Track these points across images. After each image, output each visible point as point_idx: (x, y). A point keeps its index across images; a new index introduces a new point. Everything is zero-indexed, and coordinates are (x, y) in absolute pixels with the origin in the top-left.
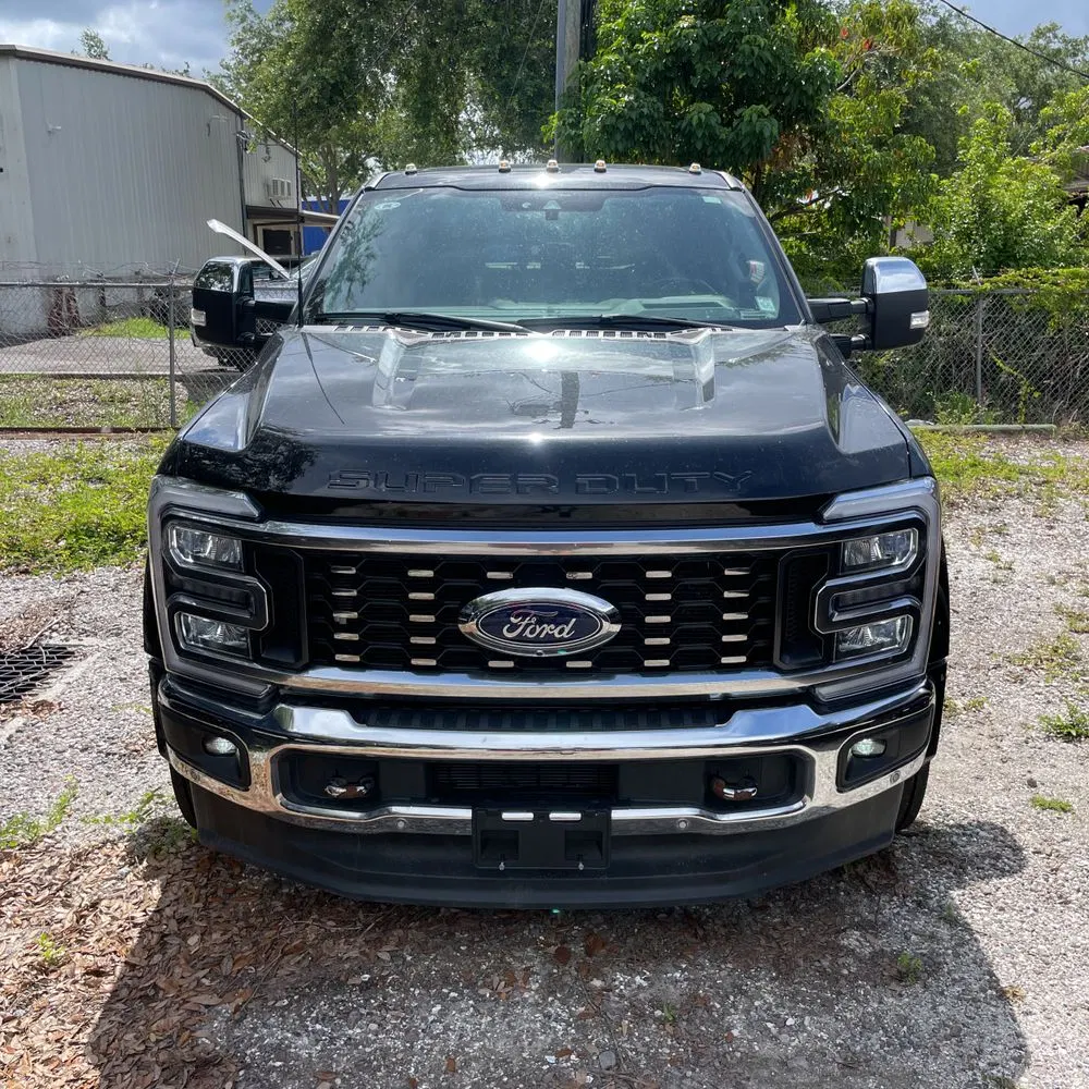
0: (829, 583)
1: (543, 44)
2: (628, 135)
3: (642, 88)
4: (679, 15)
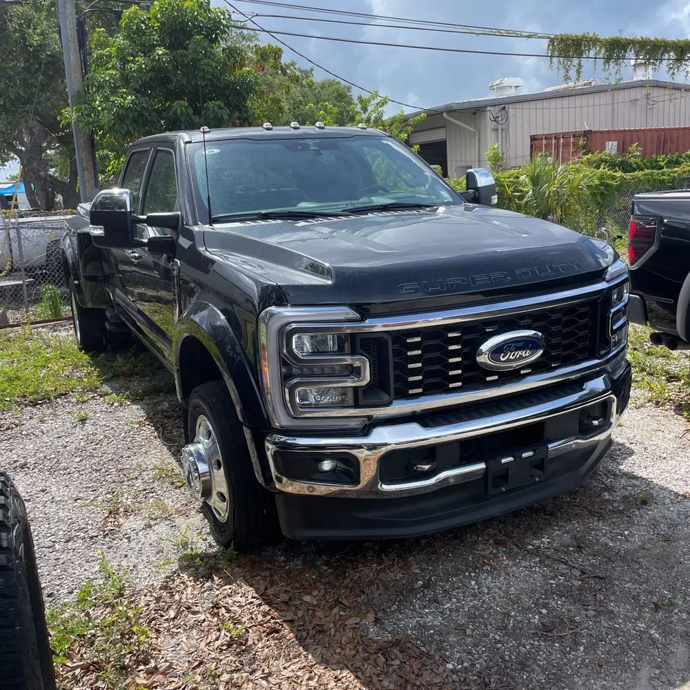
0: (613, 311)
1: (16, 64)
2: (135, 121)
3: (137, 91)
4: (153, 47)
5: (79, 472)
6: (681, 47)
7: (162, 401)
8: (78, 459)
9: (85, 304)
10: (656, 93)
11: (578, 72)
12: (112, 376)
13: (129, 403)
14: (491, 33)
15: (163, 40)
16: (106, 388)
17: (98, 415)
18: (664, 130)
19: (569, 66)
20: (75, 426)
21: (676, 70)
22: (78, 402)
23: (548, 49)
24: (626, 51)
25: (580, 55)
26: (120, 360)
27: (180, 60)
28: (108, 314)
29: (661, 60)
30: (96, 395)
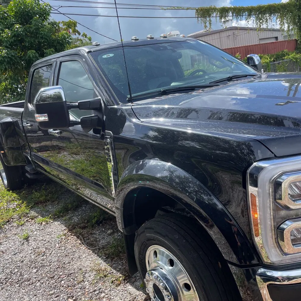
2: (8, 63)
3: (6, 47)
4: (13, 25)
5: (39, 281)
6: (250, 9)
7: (72, 217)
8: (35, 271)
9: (10, 164)
10: (236, 32)
11: (210, 24)
12: (34, 204)
13: (52, 221)
14: (171, 9)
15: (17, 21)
16: (33, 213)
17: (35, 233)
18: (247, 46)
19: (206, 21)
20: (23, 244)
21: (249, 19)
22: (18, 226)
23: (196, 15)
24: (228, 13)
25: (209, 17)
26: (37, 194)
27: (28, 30)
28: (28, 168)
29: (243, 15)
30: (28, 219)
